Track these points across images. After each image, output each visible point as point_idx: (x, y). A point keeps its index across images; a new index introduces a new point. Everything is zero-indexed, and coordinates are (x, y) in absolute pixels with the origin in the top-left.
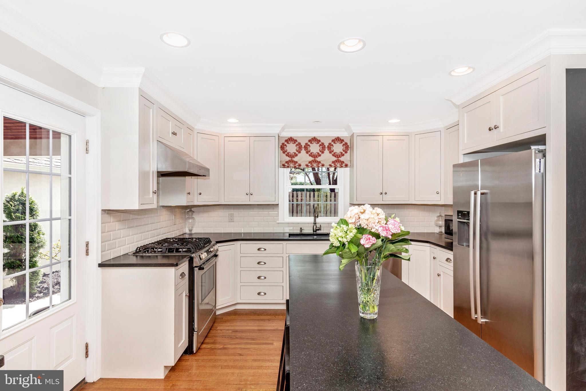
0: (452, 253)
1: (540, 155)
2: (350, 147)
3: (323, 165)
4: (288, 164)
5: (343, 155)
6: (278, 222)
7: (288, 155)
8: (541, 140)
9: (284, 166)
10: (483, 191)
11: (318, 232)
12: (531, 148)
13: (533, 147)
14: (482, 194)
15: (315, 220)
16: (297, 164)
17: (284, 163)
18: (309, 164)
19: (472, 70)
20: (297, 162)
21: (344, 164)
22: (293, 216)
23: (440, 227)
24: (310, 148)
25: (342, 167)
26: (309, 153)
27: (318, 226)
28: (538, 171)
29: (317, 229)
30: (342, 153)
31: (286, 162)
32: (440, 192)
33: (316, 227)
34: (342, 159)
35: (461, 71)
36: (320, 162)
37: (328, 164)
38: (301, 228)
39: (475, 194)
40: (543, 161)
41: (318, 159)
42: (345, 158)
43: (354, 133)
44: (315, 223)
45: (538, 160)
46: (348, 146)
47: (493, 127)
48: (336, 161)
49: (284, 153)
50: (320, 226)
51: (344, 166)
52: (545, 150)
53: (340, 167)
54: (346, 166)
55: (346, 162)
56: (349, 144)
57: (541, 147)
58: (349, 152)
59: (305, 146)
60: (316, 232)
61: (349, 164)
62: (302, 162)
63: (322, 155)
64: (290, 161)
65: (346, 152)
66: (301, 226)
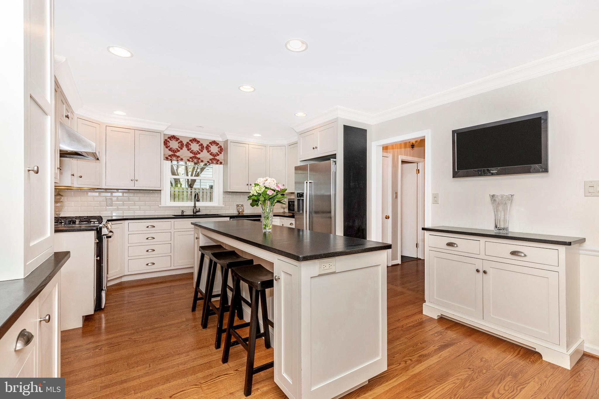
0: (294, 219)
1: (334, 163)
2: (223, 149)
3: (202, 161)
4: (171, 157)
5: (218, 155)
6: (160, 206)
7: (170, 150)
8: (334, 156)
9: (167, 159)
10: (310, 181)
11: (197, 214)
12: (330, 160)
13: (331, 159)
14: (310, 183)
15: (195, 204)
16: (180, 158)
17: (167, 156)
18: (190, 160)
19: (306, 115)
20: (179, 157)
21: (219, 162)
22: (174, 201)
23: (284, 208)
24: (191, 147)
25: (217, 164)
26: (190, 151)
27: (198, 209)
28: (333, 171)
29: (197, 211)
30: (217, 153)
31: (169, 156)
32: (285, 184)
33: (196, 210)
34: (217, 158)
35: (300, 114)
36: (199, 159)
37: (207, 161)
38: (182, 211)
39: (307, 183)
40: (335, 166)
41: (198, 156)
42: (220, 157)
43: (228, 140)
44: (195, 207)
45: (333, 166)
46: (222, 148)
47: (315, 147)
48: (213, 159)
49: (167, 148)
50: (199, 209)
51: (219, 163)
52: (336, 161)
53: (216, 164)
54: (221, 163)
55: (221, 161)
56: (223, 147)
57: (335, 160)
58: (223, 153)
59: (186, 144)
60: (196, 213)
61: (223, 162)
62: (185, 157)
63: (201, 153)
64: (173, 155)
65: (221, 153)
66: (183, 209)
